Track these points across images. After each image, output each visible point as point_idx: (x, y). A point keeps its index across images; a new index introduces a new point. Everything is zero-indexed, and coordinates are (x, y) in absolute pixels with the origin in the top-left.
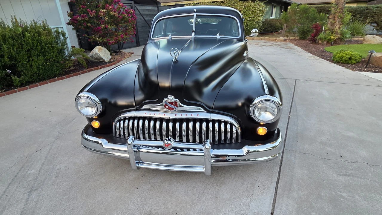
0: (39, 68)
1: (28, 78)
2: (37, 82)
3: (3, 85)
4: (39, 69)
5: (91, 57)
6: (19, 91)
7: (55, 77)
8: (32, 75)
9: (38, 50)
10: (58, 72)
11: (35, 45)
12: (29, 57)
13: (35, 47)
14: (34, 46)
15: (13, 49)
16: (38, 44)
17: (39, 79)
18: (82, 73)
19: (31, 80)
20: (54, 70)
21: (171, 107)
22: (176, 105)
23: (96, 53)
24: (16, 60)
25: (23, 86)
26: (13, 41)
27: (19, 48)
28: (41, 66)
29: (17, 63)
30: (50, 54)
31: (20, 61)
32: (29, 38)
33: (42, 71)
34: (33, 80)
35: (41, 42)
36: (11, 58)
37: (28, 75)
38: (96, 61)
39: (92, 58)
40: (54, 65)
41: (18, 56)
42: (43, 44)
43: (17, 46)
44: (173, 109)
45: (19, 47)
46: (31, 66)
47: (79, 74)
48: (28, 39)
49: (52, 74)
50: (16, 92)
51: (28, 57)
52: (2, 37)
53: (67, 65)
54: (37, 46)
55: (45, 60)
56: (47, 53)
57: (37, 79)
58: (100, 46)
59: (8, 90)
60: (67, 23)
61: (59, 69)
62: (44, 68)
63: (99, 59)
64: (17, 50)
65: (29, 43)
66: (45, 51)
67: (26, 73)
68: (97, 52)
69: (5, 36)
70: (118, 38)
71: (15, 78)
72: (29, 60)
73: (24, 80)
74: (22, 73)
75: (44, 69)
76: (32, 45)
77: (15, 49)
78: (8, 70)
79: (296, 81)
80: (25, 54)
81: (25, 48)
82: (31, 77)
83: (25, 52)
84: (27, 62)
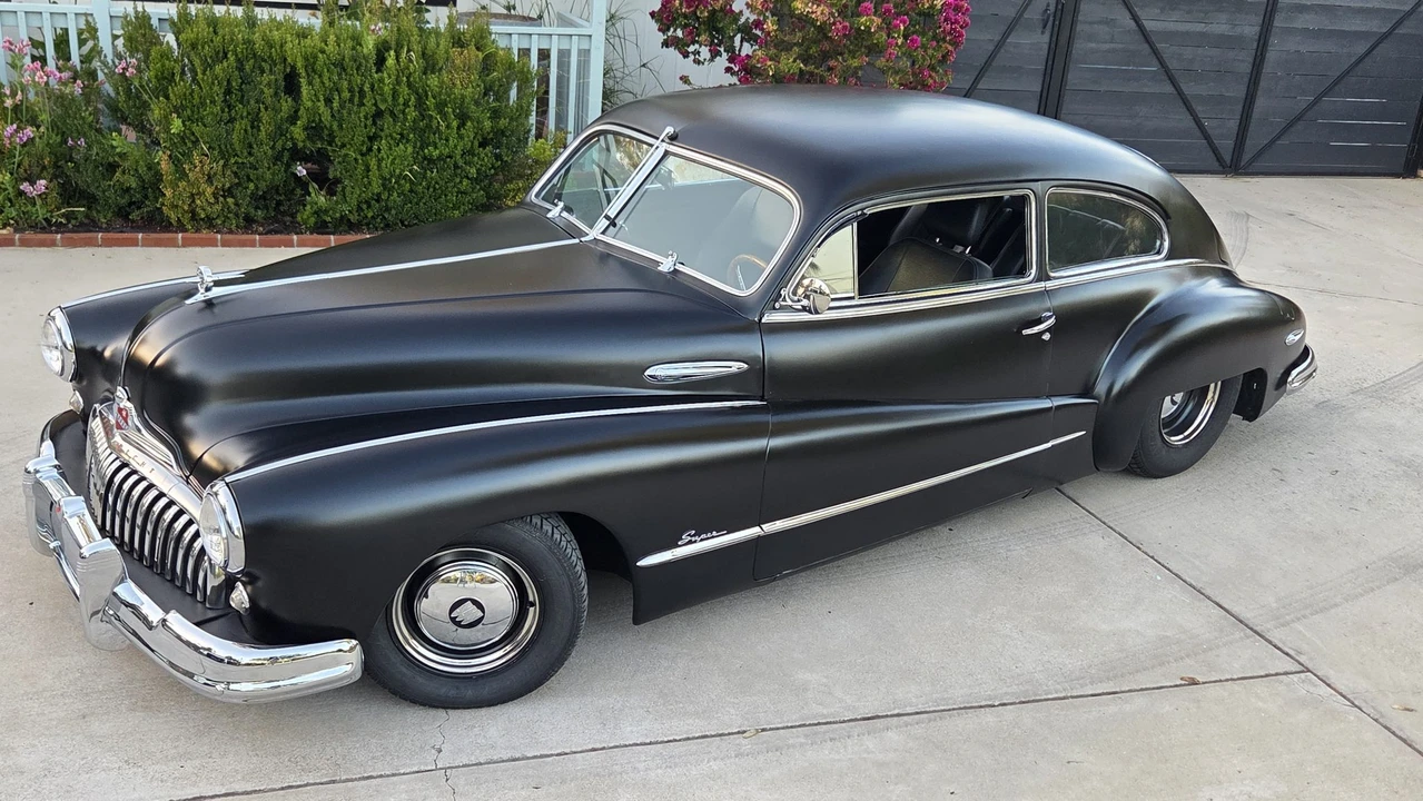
0: (389, 180)
1: (345, 208)
4: (393, 187)
6: (301, 245)
8: (365, 202)
9: (405, 119)
11: (401, 100)
12: (372, 139)
13: (401, 107)
14: (399, 104)
15: (329, 101)
16: (410, 98)
19: (354, 218)
20: (446, 201)
21: (119, 422)
22: (127, 420)
24: (330, 140)
26: (339, 75)
27: (351, 101)
28: (399, 176)
29: (333, 151)
30: (446, 140)
31: (343, 146)
32: (390, 76)
35: (426, 92)
36: (315, 130)
37: (349, 199)
41: (340, 126)
42: (431, 102)
43: (346, 95)
45: (353, 96)
46: (368, 169)
48: (385, 75)
50: (289, 244)
51: (368, 137)
52: (306, 59)
53: (514, 197)
54: (406, 104)
57: (379, 220)
62: (408, 186)
64: (342, 106)
65: (382, 93)
66: (429, 126)
67: (349, 191)
69: (316, 57)
71: (317, 197)
72: (370, 150)
73: (331, 212)
74: (338, 187)
76: (390, 99)
77: (336, 105)
78: (300, 168)
79: (1277, 674)
80: (363, 124)
81: (369, 107)
82: (360, 209)
83: (366, 118)
84: (362, 155)
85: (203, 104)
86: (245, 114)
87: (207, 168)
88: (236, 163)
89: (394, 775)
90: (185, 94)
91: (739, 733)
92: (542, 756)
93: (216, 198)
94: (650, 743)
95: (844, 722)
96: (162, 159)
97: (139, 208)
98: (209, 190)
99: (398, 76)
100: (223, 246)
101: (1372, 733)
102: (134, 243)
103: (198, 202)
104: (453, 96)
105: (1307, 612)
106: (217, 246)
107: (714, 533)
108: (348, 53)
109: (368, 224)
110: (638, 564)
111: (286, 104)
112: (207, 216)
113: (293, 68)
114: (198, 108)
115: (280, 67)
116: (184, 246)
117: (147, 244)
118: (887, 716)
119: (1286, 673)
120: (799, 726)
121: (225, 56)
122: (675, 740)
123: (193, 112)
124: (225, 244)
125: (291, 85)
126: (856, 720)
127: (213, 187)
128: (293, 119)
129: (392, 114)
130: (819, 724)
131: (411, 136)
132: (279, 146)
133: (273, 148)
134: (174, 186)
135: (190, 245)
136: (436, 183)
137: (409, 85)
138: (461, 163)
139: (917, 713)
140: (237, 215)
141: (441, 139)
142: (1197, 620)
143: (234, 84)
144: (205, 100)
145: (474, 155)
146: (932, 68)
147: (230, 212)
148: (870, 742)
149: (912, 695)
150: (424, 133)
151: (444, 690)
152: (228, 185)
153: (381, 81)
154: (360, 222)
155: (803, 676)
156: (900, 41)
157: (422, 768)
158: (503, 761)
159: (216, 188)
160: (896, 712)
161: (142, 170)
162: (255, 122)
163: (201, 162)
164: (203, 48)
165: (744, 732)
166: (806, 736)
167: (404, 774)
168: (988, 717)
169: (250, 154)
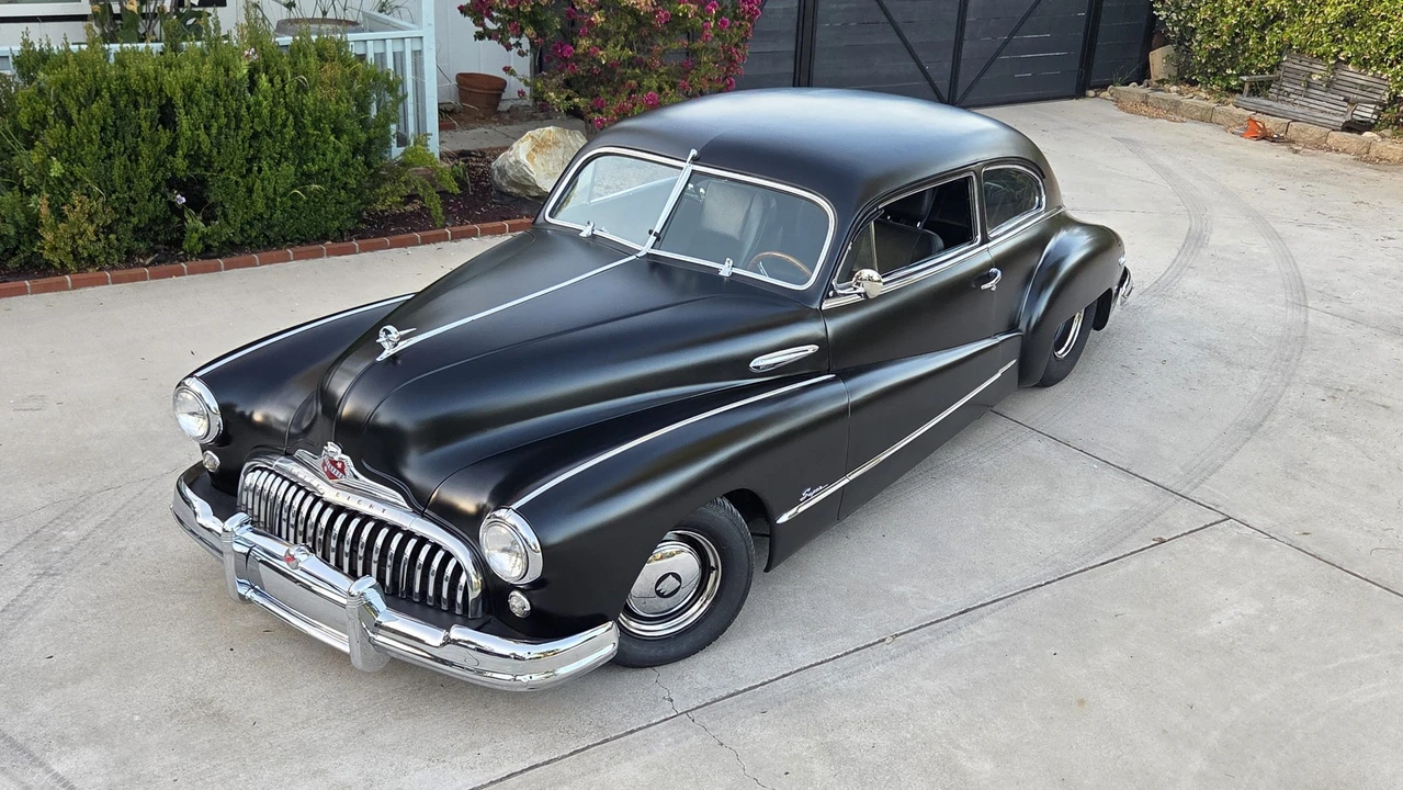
0: (274, 200)
1: (229, 231)
2: (259, 247)
3: (155, 241)
4: (275, 206)
5: (499, 170)
6: (192, 272)
7: (324, 238)
8: (248, 223)
9: (283, 139)
10: (337, 224)
11: (279, 121)
12: (250, 161)
13: (279, 128)
14: (276, 125)
15: (208, 128)
16: (288, 119)
17: (266, 236)
18: (426, 241)
19: (237, 240)
20: (326, 212)
21: (333, 473)
22: (342, 470)
23: (517, 162)
24: (208, 166)
25: (212, 254)
26: (215, 101)
27: (228, 126)
28: (284, 195)
29: (212, 176)
30: (323, 155)
31: (222, 170)
32: (265, 98)
33: (284, 211)
34: (247, 239)
35: (302, 112)
36: (194, 158)
37: (232, 222)
38: (515, 190)
39: (501, 178)
40: (330, 197)
41: (219, 152)
42: (307, 120)
43: (223, 120)
44: (335, 477)
45: (229, 120)
46: (250, 191)
47: (414, 243)
48: (261, 98)
49: (316, 227)
50: (180, 273)
51: (247, 160)
52: (184, 90)
54: (284, 125)
55: (303, 174)
56: (312, 154)
57: (261, 239)
58: (551, 128)
59: (164, 262)
60: (461, 9)
61: (342, 214)
62: (290, 203)
63: (527, 187)
64: (219, 132)
65: (260, 115)
66: (306, 143)
67: (231, 213)
68: (523, 158)
69: (193, 88)
70: (634, 105)
71: (194, 222)
72: (249, 170)
73: (216, 236)
74: (219, 211)
75: (292, 207)
76: (268, 122)
77: (214, 131)
78: (179, 196)
79: (1211, 524)
80: (241, 147)
81: (246, 131)
82: (242, 230)
83: (243, 142)
84: (243, 177)
85: (80, 144)
86: (122, 149)
87: (87, 206)
88: (117, 198)
89: (649, 726)
90: (62, 137)
91: (880, 641)
92: (750, 688)
93: (97, 236)
94: (822, 662)
95: (948, 618)
96: (41, 204)
97: (14, 255)
98: (91, 229)
99: (274, 97)
100: (113, 283)
101: (1291, 555)
102: (22, 291)
103: (80, 242)
104: (328, 112)
105: (1205, 474)
106: (107, 284)
107: (821, 488)
108: (222, 79)
109: (250, 244)
110: (778, 522)
111: (165, 137)
112: (89, 255)
113: (170, 100)
114: (75, 149)
115: (154, 101)
116: (74, 288)
117: (37, 290)
118: (975, 608)
119: (1216, 523)
120: (920, 627)
121: (98, 93)
122: (838, 657)
123: (69, 153)
124: (116, 281)
125: (166, 117)
126: (955, 615)
127: (95, 225)
128: (172, 149)
129: (270, 135)
130: (931, 623)
131: (291, 154)
132: (159, 177)
133: (153, 180)
134: (54, 228)
135: (80, 287)
136: (315, 197)
137: (287, 106)
138: (338, 175)
139: (994, 601)
140: (118, 250)
141: (318, 154)
142: (1138, 494)
143: (109, 120)
144: (81, 140)
145: (348, 166)
146: (737, 45)
147: (111, 248)
148: (977, 630)
149: (982, 589)
150: (301, 150)
151: (653, 652)
152: (109, 221)
153: (258, 103)
154: (243, 243)
155: (897, 589)
156: (712, 24)
157: (668, 716)
158: (724, 698)
159: (98, 225)
160: (980, 603)
161: (20, 217)
162: (134, 157)
163: (80, 202)
164: (75, 88)
165: (884, 640)
166: (930, 634)
167: (656, 724)
168: (1044, 593)
169: (130, 189)
